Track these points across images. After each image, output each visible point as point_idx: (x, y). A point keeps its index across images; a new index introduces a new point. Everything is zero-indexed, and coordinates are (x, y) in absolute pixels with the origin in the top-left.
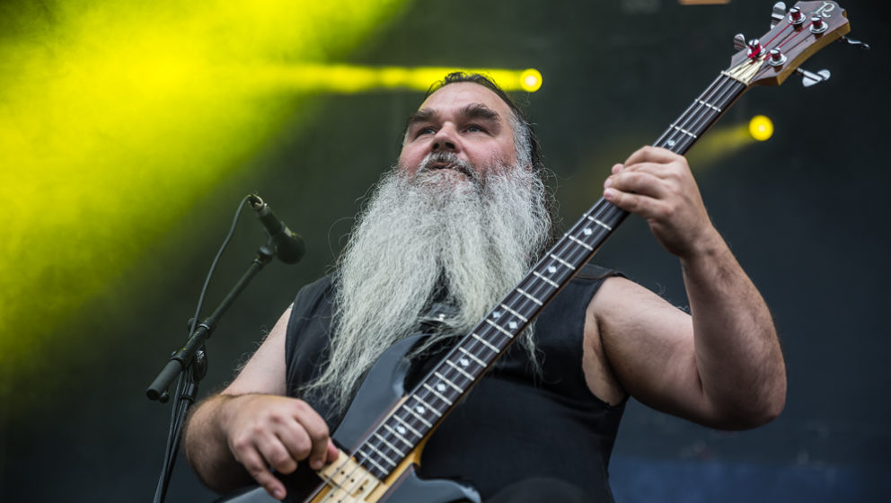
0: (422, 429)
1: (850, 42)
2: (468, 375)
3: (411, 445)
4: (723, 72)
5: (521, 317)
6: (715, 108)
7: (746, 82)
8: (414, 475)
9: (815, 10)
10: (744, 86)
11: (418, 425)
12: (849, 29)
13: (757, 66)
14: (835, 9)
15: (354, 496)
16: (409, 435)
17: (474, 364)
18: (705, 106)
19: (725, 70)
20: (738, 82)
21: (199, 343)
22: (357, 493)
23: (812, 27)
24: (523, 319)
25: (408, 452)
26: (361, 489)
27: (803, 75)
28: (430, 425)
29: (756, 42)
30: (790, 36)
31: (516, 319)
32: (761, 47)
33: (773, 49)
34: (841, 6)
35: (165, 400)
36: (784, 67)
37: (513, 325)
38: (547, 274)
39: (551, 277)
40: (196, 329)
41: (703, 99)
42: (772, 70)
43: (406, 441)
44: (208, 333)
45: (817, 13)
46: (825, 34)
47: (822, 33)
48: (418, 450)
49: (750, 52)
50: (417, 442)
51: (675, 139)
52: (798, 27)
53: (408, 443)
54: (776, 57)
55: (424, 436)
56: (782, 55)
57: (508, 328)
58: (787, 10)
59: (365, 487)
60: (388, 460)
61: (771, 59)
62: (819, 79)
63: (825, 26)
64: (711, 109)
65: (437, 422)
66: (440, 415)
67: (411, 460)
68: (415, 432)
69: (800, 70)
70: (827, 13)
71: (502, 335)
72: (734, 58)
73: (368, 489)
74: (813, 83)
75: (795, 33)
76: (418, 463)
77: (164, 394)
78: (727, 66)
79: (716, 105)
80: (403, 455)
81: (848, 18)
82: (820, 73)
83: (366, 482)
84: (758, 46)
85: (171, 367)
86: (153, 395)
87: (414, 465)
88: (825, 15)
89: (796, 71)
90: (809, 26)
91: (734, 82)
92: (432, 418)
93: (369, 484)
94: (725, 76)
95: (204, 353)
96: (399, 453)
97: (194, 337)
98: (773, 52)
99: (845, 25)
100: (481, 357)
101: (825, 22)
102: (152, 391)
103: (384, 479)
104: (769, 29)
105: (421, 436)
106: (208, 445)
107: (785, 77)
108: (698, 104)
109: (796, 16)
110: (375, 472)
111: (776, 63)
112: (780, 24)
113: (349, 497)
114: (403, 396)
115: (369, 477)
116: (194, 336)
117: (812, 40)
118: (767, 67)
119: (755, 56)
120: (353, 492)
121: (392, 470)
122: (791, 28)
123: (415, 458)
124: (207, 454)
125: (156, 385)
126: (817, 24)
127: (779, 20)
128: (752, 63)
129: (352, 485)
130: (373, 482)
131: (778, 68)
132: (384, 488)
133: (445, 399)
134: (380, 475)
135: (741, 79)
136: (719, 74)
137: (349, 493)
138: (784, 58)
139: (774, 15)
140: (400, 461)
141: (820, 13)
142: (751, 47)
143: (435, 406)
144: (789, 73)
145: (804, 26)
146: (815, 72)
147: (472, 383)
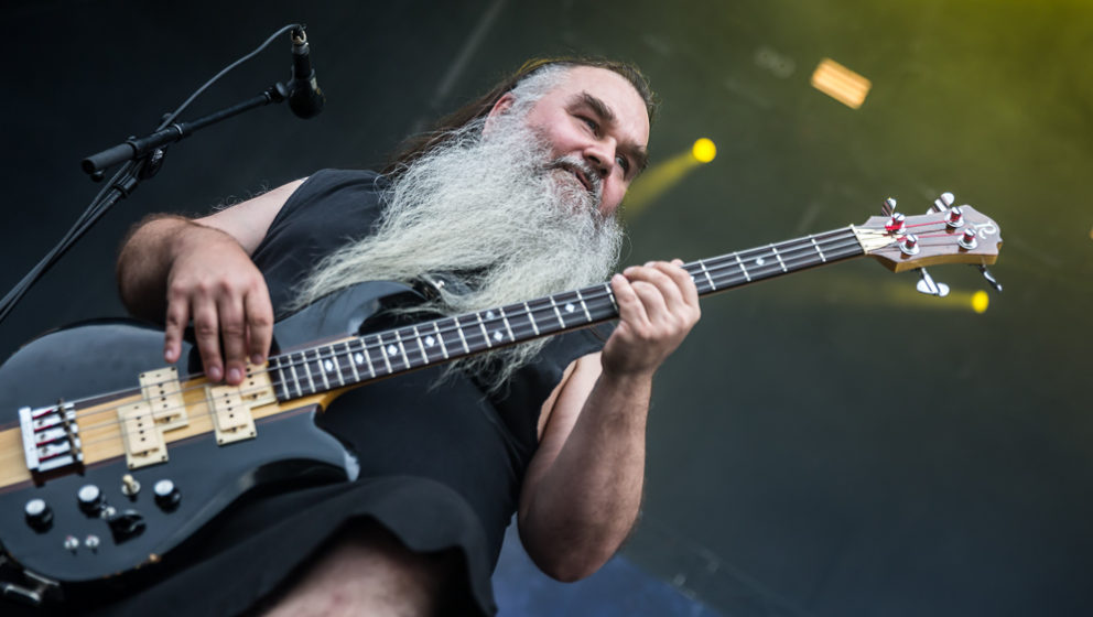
0: (349, 377)
1: (986, 275)
2: (424, 355)
3: (328, 386)
4: (852, 226)
5: (511, 334)
6: (821, 255)
7: (866, 250)
8: (312, 416)
9: (976, 224)
10: (862, 253)
11: (347, 371)
12: (994, 262)
13: (889, 240)
14: (993, 235)
15: (243, 398)
16: (332, 375)
17: (437, 349)
18: (814, 247)
19: (855, 225)
20: (859, 244)
21: (164, 142)
22: (249, 397)
23: (961, 238)
24: (512, 336)
25: (321, 391)
26: (255, 396)
27: (922, 277)
28: (358, 379)
29: (902, 218)
30: (937, 233)
31: (505, 333)
32: (903, 225)
33: (912, 235)
34: (1001, 235)
35: (98, 179)
36: (911, 258)
37: (498, 336)
38: (562, 308)
39: (565, 313)
40: (168, 126)
41: (817, 239)
42: (899, 253)
43: (325, 379)
44: (177, 137)
45: (976, 227)
46: (969, 252)
47: (967, 250)
48: (333, 395)
49: (890, 223)
50: (335, 387)
51: (765, 259)
52: (950, 229)
53: (326, 383)
54: (910, 245)
55: (346, 386)
56: (916, 245)
57: (491, 336)
58: (951, 206)
59: (259, 397)
60: (298, 386)
61: (904, 243)
62: (935, 291)
63: (974, 244)
64: (818, 254)
65: (366, 380)
66: (373, 375)
67: (319, 400)
68: (340, 376)
69: (924, 271)
70: (985, 234)
71: (482, 338)
72: (873, 219)
73: (261, 401)
74: (927, 291)
75: (944, 232)
76: (324, 407)
77: (100, 173)
78: (860, 222)
79: (824, 253)
80: (314, 390)
81: (1000, 251)
82: (940, 285)
83: (263, 393)
84: (900, 223)
85: (122, 149)
86: (89, 167)
87: (319, 407)
88: (981, 234)
89: (919, 269)
90: (959, 234)
91: (855, 242)
92: (365, 373)
93: (265, 396)
94: (851, 231)
95: (164, 155)
96: (312, 386)
97: (161, 133)
98: (910, 238)
99: (993, 256)
100: (448, 347)
101: (977, 241)
102: (90, 163)
103: (281, 401)
104: (925, 213)
105: (342, 383)
106: (148, 258)
107: (906, 268)
108: (810, 241)
109: (955, 217)
110: (277, 389)
111: (905, 250)
112: (938, 214)
113: (238, 397)
114: (354, 335)
115: (269, 390)
116: (162, 131)
117: (954, 250)
118: (896, 248)
119: (893, 230)
120: (244, 394)
121: (294, 398)
122: (944, 226)
123: (325, 400)
124: (139, 268)
125: (98, 158)
126: (968, 239)
127: (938, 210)
128: (885, 235)
129: (250, 387)
130: (270, 397)
131: (905, 256)
132: (276, 410)
133: (388, 364)
134: (280, 395)
135: (863, 244)
136: (848, 225)
137: (240, 393)
138: (916, 250)
139: (938, 202)
140: (308, 394)
141: (979, 229)
142: (894, 220)
143: (375, 364)
144: (913, 267)
145: (957, 231)
146: (936, 281)
147: (423, 365)
